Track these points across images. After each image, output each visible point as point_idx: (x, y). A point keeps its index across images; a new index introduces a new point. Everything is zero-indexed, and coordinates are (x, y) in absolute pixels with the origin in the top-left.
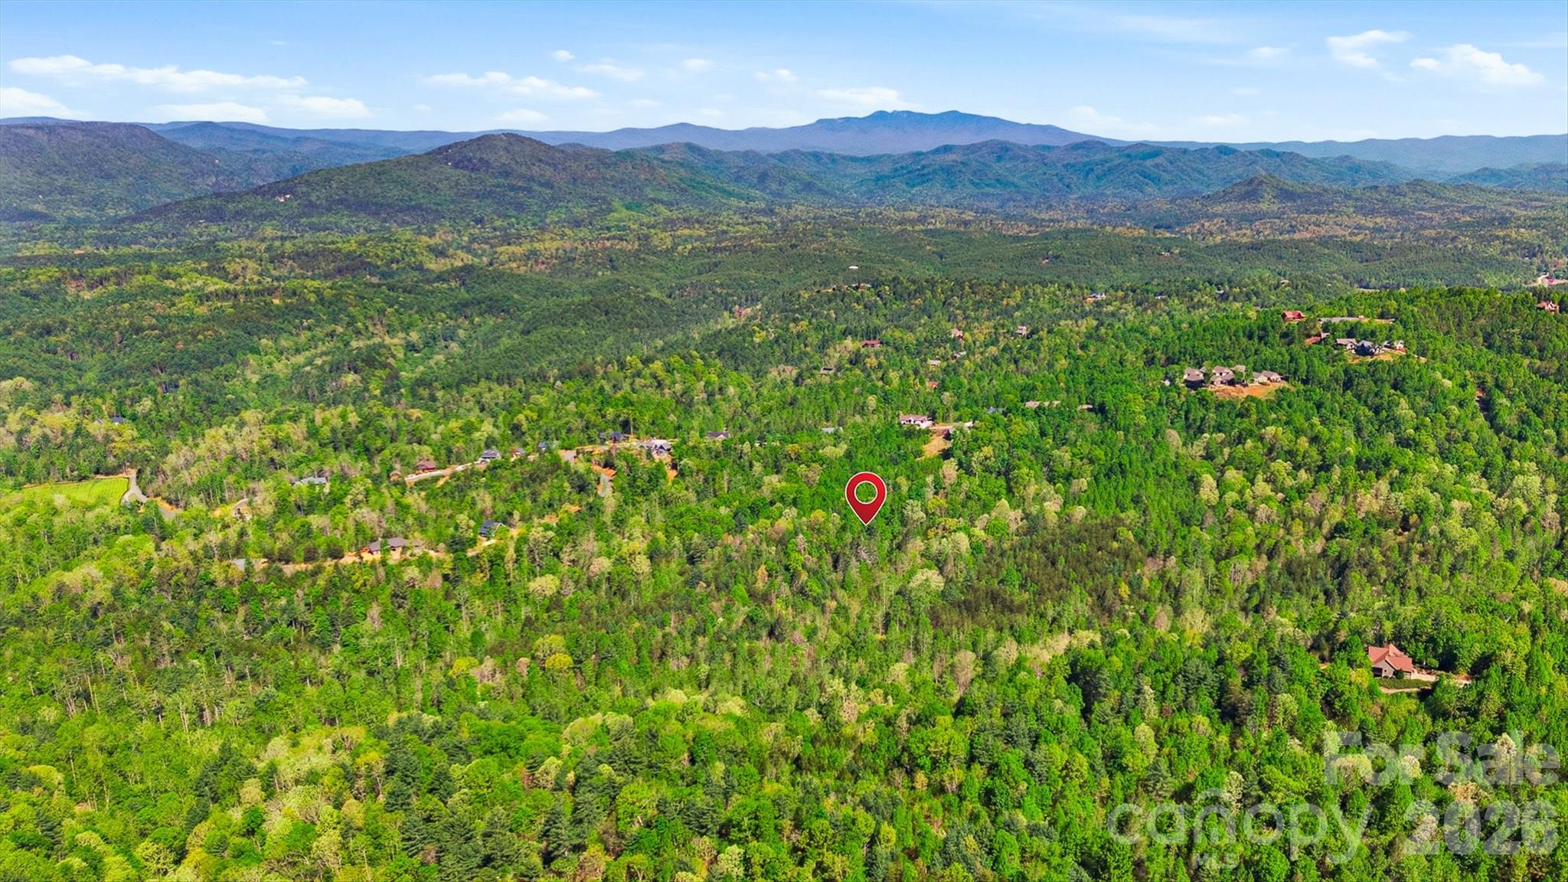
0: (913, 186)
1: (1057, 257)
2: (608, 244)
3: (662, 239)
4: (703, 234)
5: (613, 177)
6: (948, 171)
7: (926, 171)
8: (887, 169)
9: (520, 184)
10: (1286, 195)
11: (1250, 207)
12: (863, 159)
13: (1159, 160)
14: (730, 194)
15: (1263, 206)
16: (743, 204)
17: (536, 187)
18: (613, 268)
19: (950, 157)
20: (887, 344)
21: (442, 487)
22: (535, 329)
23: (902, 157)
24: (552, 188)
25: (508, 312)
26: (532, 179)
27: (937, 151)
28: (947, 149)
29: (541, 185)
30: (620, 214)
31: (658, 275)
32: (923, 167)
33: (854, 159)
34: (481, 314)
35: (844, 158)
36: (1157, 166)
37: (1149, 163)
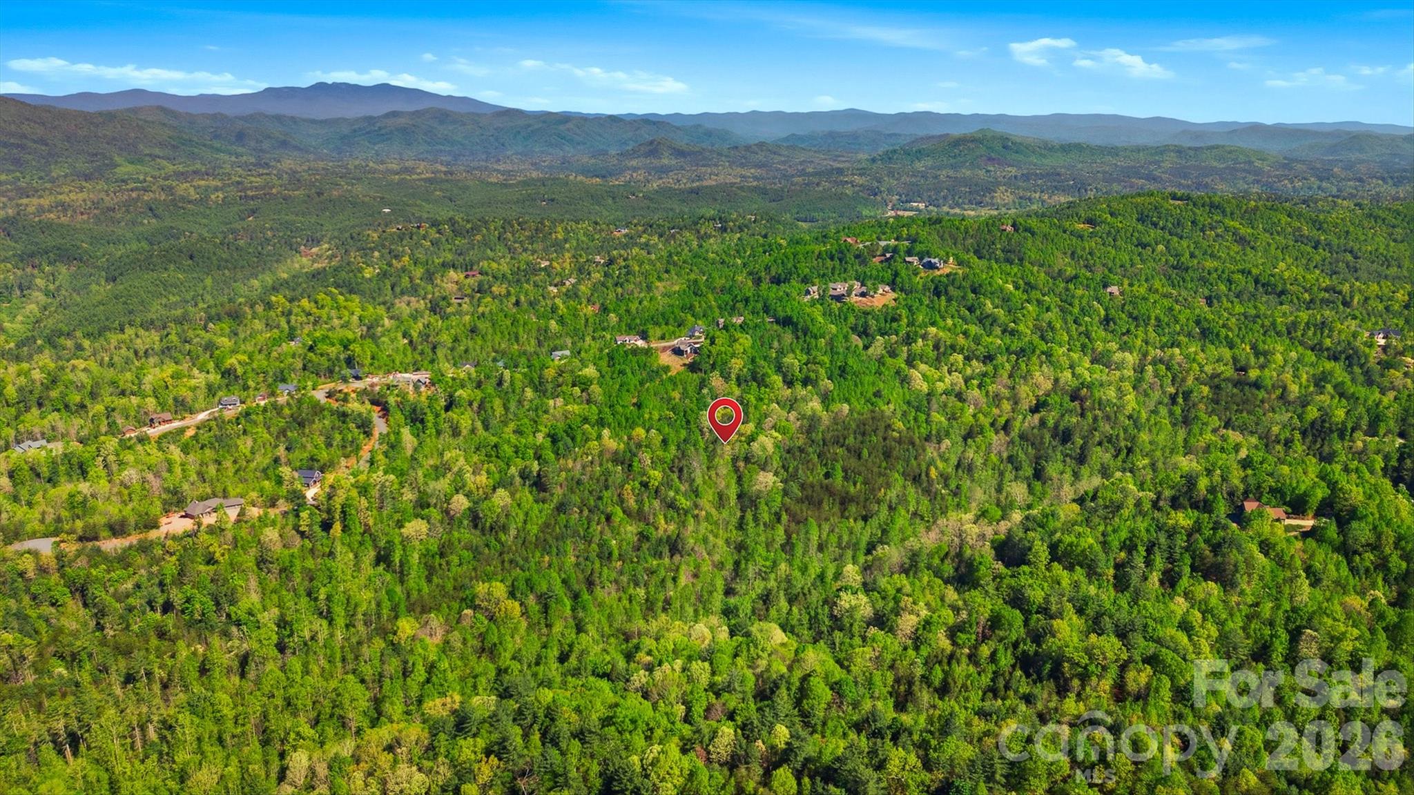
0: (375, 144)
1: (553, 200)
2: (134, 195)
3: (183, 188)
4: (219, 184)
5: (105, 136)
6: (404, 131)
7: (383, 132)
8: (345, 130)
9: (12, 141)
10: (680, 153)
11: (656, 162)
12: (321, 122)
13: (570, 125)
14: (218, 150)
15: (665, 161)
16: (233, 159)
17: (30, 144)
18: (155, 216)
19: (402, 121)
20: (487, 274)
21: (195, 437)
22: (121, 274)
23: (357, 120)
24: (47, 145)
25: (81, 260)
26: (24, 136)
27: (387, 116)
28: (394, 114)
29: (35, 142)
30: (125, 169)
31: (205, 221)
32: (380, 129)
33: (313, 122)
34: (50, 264)
35: (304, 120)
36: (568, 130)
37: (562, 127)
